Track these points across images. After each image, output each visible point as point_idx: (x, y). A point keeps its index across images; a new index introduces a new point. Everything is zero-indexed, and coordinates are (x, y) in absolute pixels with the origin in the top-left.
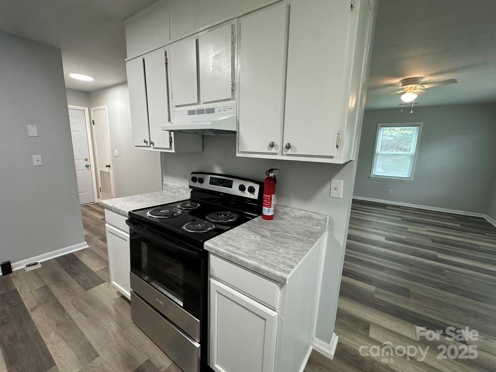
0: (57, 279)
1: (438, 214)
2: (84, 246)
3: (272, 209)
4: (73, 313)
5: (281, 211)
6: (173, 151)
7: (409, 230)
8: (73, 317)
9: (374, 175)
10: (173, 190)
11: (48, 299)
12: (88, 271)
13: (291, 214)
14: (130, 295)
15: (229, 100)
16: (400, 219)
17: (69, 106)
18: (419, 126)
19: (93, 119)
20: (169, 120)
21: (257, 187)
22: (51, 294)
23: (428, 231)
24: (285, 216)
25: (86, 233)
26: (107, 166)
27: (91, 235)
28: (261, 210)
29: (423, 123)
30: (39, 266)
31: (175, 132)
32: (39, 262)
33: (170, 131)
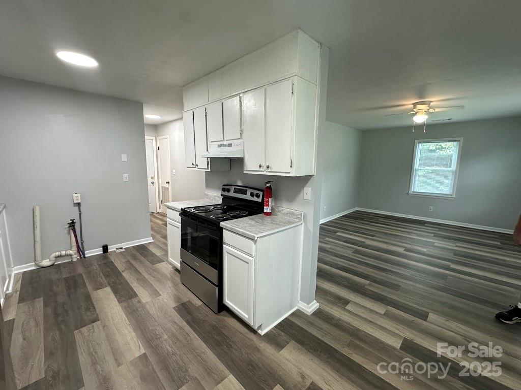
0: (135, 258)
1: (481, 232)
2: (150, 240)
3: (270, 208)
4: (145, 275)
5: (276, 210)
6: (209, 170)
7: (435, 244)
8: (146, 277)
9: (413, 192)
10: (211, 199)
11: (130, 267)
12: (153, 255)
13: (282, 212)
14: (180, 265)
15: (239, 139)
16: (432, 235)
17: (146, 137)
18: (459, 141)
19: (158, 145)
20: (207, 151)
21: (261, 194)
22: (133, 265)
23: (456, 246)
24: (279, 213)
25: (152, 232)
26: (167, 183)
27: (155, 234)
28: (263, 209)
29: (462, 138)
30: (124, 250)
31: (210, 158)
32: (124, 247)
33: (208, 158)
